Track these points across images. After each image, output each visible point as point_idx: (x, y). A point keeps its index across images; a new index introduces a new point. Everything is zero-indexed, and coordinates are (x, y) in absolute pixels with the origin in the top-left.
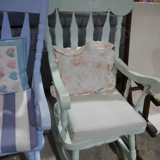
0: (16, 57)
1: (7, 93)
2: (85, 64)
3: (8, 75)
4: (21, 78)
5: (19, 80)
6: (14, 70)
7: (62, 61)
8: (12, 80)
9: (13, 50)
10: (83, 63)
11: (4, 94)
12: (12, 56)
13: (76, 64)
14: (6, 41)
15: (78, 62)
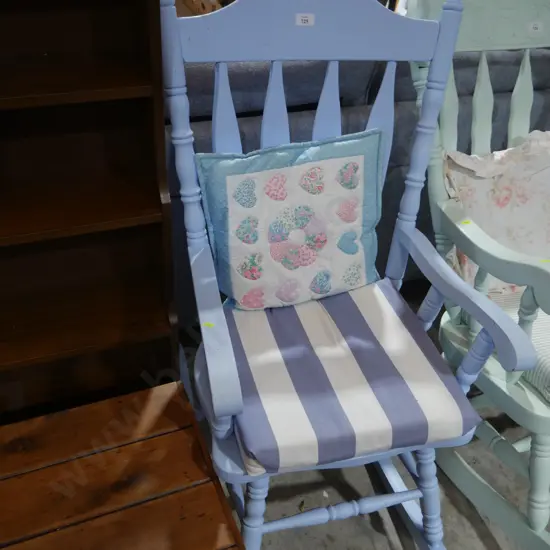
0: (360, 187)
1: (329, 294)
2: (524, 198)
3: (337, 241)
4: (365, 250)
5: (360, 256)
6: (351, 225)
7: (470, 193)
8: (347, 255)
9: (356, 169)
10: (519, 196)
11: (319, 296)
12: (350, 184)
13: (501, 200)
14: (337, 144)
15: (505, 193)
